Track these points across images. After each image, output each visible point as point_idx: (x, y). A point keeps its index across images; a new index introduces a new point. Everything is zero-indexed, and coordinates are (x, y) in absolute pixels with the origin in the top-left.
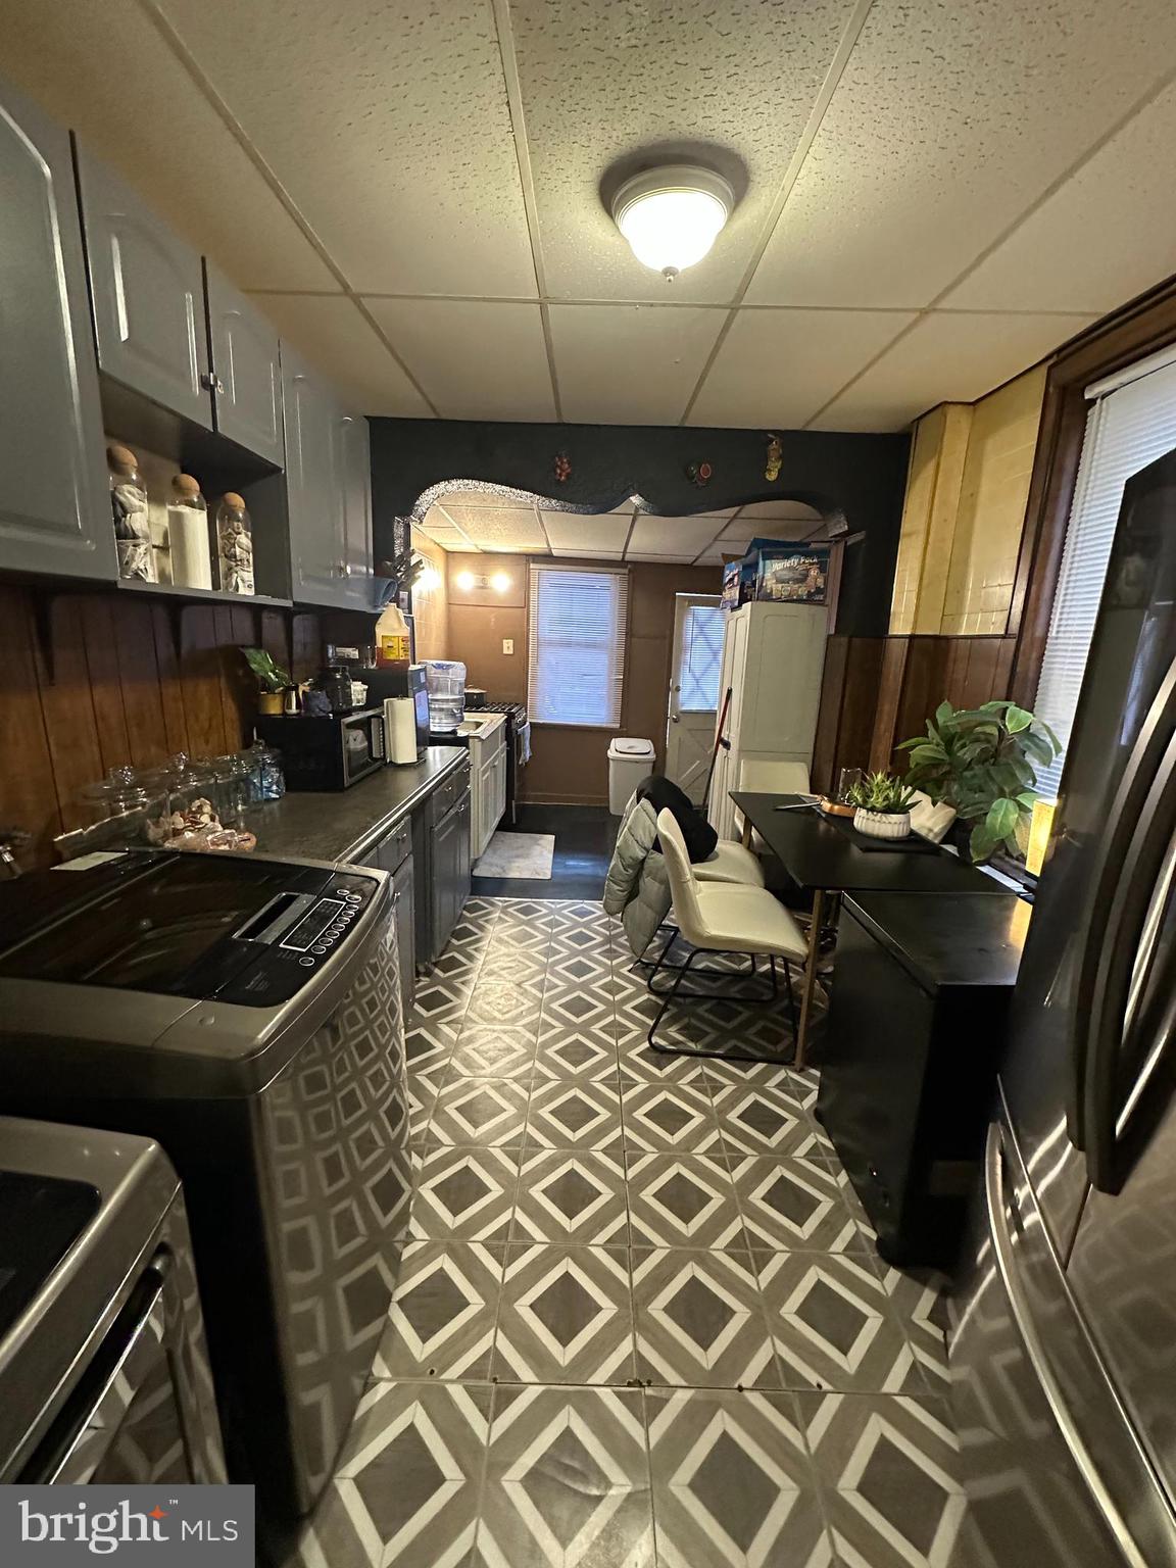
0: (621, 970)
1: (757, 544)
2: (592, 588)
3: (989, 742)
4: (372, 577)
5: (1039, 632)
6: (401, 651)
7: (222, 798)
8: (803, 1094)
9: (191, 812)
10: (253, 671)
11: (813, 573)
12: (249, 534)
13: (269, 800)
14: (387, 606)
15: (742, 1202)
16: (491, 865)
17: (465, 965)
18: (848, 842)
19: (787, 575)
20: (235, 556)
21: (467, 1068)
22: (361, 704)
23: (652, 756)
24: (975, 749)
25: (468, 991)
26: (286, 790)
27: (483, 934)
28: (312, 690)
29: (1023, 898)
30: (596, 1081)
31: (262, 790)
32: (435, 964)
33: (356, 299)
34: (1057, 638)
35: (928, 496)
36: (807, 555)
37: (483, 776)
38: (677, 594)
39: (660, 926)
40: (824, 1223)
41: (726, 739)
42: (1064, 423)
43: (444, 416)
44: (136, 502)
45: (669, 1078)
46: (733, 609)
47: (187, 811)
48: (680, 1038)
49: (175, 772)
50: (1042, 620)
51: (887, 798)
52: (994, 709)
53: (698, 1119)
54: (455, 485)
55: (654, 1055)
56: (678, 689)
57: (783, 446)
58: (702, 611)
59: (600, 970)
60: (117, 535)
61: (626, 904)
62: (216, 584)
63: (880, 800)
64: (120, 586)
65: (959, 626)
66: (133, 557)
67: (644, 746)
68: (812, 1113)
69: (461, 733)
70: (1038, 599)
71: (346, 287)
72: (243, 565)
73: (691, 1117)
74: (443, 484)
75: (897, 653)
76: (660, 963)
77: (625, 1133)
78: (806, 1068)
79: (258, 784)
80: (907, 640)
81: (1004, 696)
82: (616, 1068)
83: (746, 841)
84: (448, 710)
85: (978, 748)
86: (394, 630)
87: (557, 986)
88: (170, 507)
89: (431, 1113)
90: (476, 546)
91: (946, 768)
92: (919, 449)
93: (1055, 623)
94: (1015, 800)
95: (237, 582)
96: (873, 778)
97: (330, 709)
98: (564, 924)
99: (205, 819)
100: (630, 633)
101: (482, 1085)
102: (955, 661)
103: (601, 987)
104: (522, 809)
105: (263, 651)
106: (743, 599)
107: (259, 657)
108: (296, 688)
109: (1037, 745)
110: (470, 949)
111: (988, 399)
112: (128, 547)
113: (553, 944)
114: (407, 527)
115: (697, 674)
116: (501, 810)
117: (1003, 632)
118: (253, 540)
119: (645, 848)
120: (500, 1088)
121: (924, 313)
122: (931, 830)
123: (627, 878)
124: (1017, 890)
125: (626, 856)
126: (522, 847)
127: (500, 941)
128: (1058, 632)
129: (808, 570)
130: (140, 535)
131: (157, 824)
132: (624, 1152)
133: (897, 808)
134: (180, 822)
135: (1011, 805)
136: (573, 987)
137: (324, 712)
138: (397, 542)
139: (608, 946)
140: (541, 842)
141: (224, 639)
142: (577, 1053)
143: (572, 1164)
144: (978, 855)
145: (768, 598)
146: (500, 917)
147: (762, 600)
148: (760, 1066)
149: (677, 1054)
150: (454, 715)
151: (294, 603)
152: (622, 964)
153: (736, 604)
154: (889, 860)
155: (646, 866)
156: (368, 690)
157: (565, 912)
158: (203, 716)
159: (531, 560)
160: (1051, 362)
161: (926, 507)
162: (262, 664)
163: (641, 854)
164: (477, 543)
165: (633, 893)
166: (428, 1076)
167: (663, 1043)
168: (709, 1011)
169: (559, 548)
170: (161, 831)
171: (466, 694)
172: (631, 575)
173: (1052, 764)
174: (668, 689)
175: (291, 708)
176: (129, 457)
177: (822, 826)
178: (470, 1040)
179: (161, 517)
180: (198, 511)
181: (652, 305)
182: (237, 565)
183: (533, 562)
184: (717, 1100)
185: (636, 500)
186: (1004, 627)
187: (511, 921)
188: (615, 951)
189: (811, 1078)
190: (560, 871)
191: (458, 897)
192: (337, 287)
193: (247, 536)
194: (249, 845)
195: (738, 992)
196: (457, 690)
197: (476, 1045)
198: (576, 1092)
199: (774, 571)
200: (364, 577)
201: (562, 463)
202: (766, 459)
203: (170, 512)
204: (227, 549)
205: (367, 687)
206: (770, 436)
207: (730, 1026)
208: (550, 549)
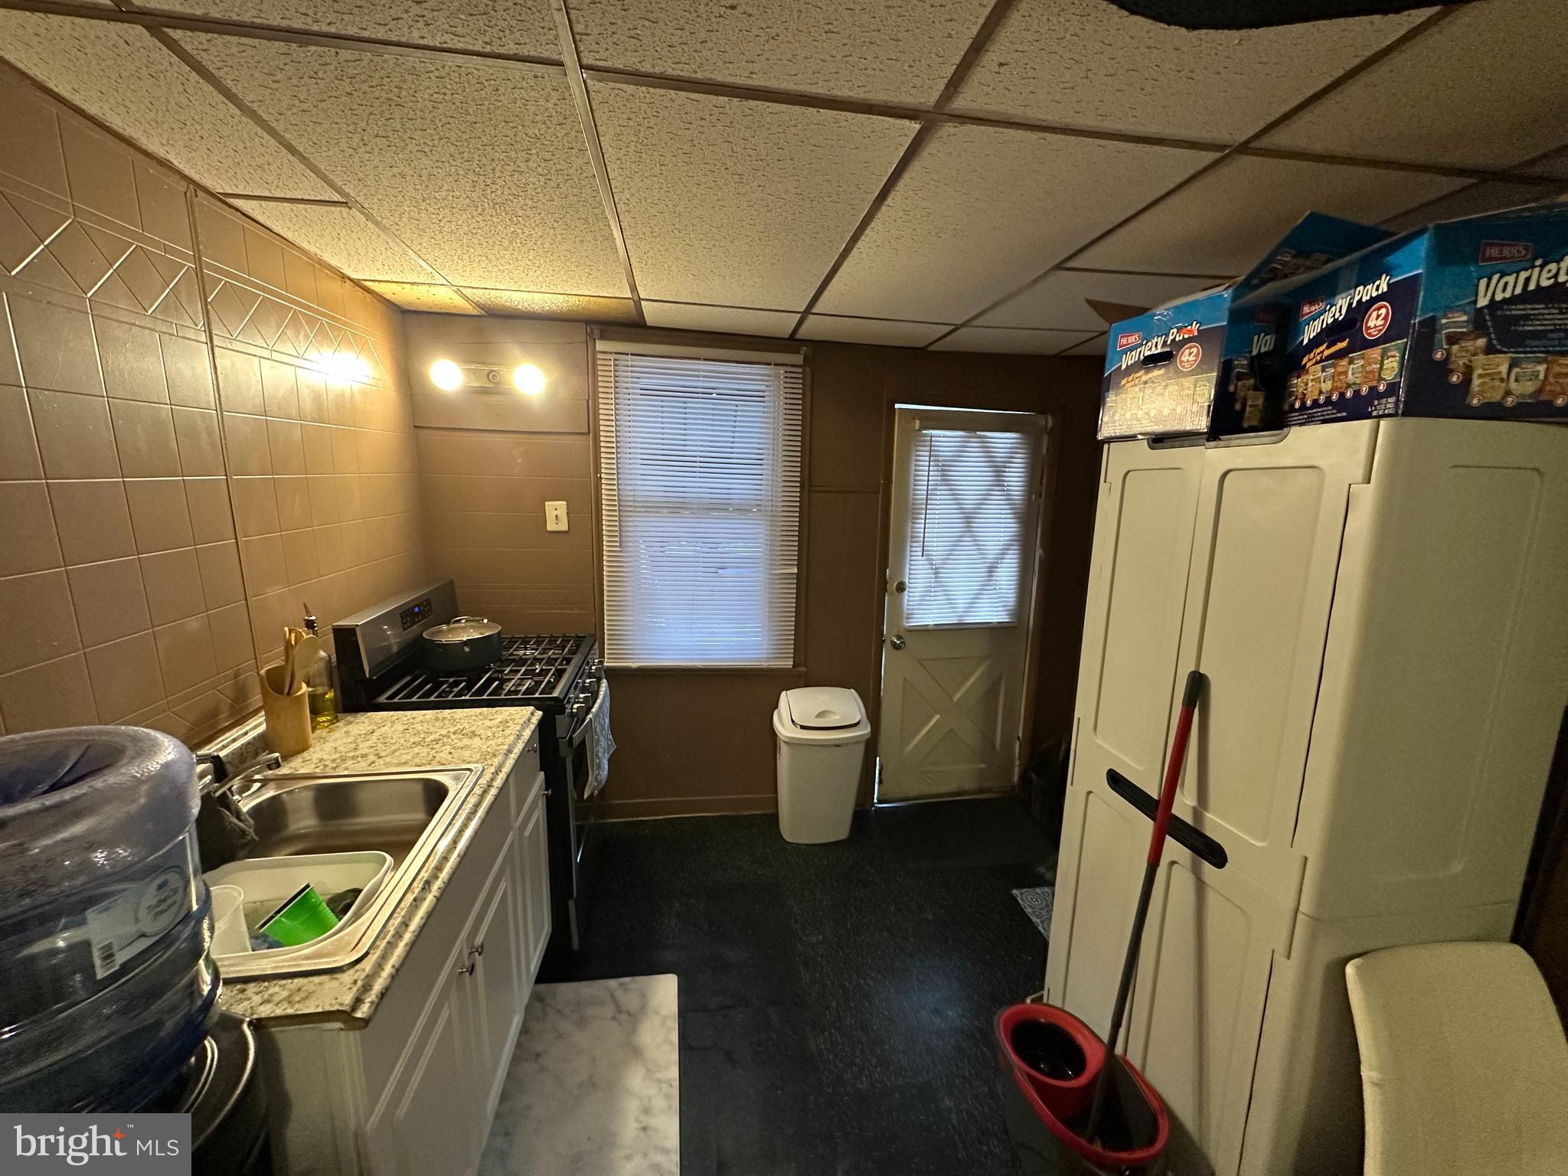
23: (864, 729)
38: (897, 406)
56: (901, 588)
58: (945, 439)
100: (808, 484)
115: (938, 559)
159: (598, 332)
172: (808, 370)
174: (884, 588)
183: (602, 337)
208: (638, 302)
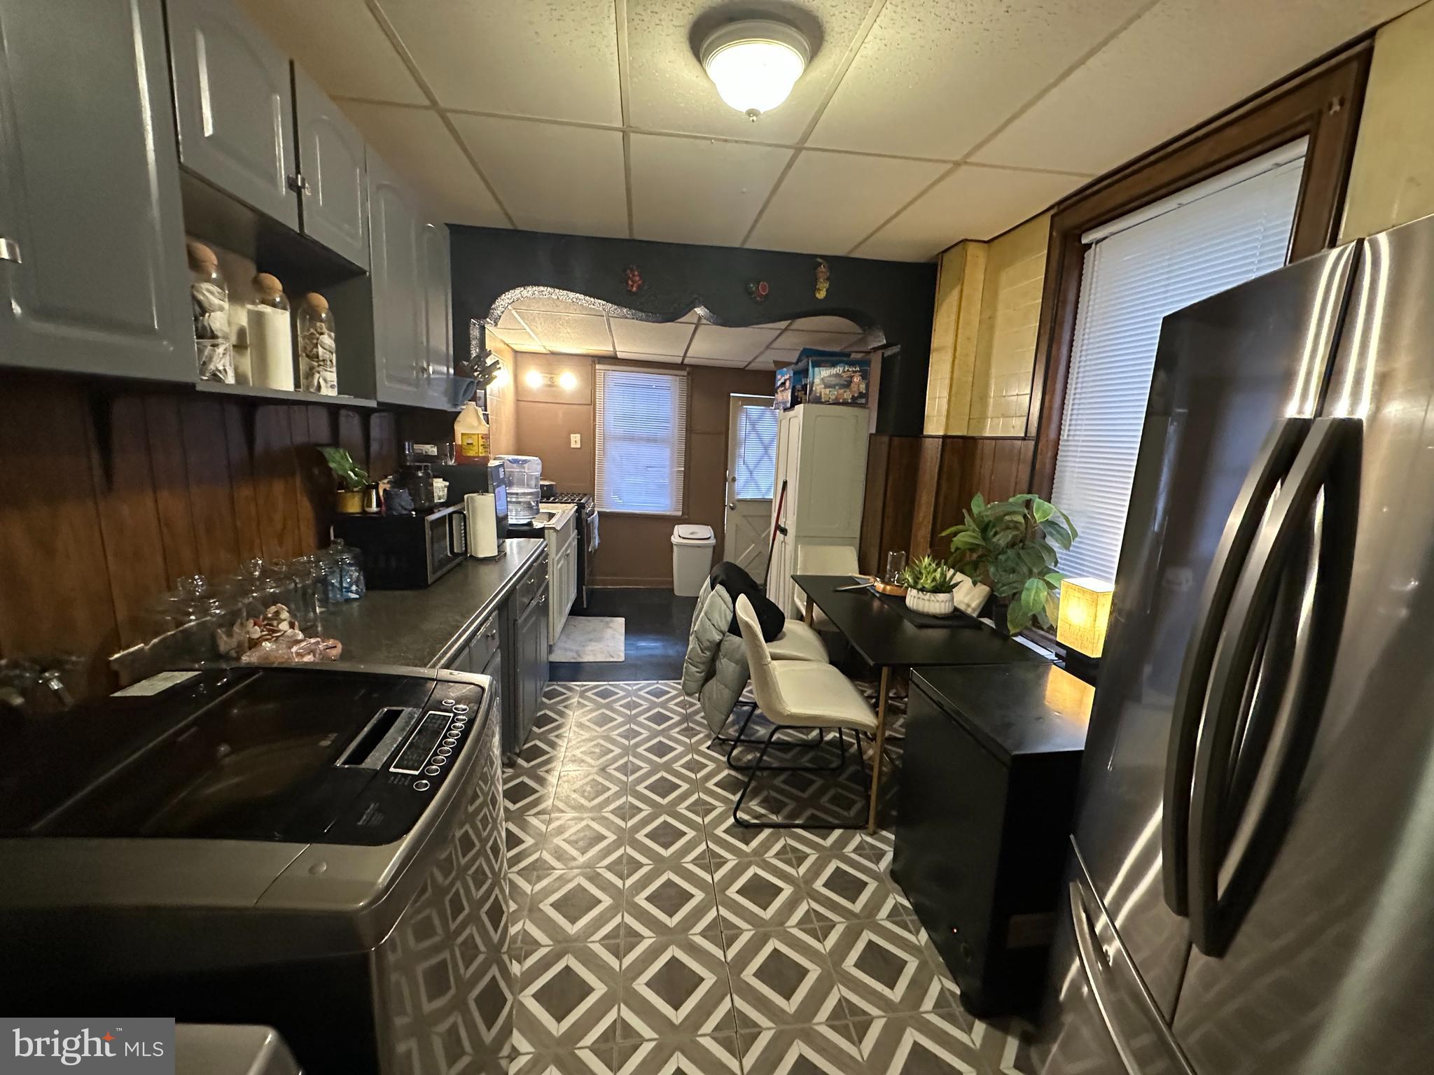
0: (701, 748)
1: (806, 353)
2: (650, 387)
3: (1016, 528)
4: (452, 377)
5: (1052, 435)
6: (481, 448)
7: (300, 601)
8: (878, 856)
9: (266, 618)
10: (331, 469)
11: (856, 379)
12: (333, 334)
13: (349, 600)
14: (467, 404)
15: (837, 973)
16: (566, 650)
17: (548, 753)
18: (900, 619)
19: (834, 381)
20: (318, 357)
21: (559, 860)
22: (442, 501)
23: (713, 541)
24: (1008, 536)
25: (552, 779)
26: (367, 589)
27: (564, 720)
28: (392, 487)
29: (1055, 664)
30: (687, 862)
31: (341, 590)
32: (518, 755)
33: (442, 114)
34: (1067, 441)
35: (954, 317)
36: (852, 364)
37: (558, 564)
38: (732, 394)
39: (738, 703)
40: (913, 982)
41: (782, 526)
42: (1066, 262)
43: (521, 228)
44: (216, 301)
45: (756, 852)
46: (785, 410)
47: (261, 617)
48: (763, 811)
49: (252, 580)
50: (1054, 426)
51: (934, 579)
52: (1020, 501)
53: (788, 890)
54: (529, 291)
55: (740, 830)
56: (734, 480)
57: (830, 269)
58: (754, 410)
59: (680, 749)
60: (196, 335)
61: (703, 685)
62: (297, 384)
63: (929, 581)
64: (199, 388)
65: (983, 428)
66: (210, 358)
67: (705, 531)
68: (889, 876)
69: (538, 525)
70: (1051, 408)
71: (434, 103)
72: (325, 365)
73: (780, 890)
74: (518, 291)
75: (932, 451)
76: (738, 741)
77: (721, 913)
78: (878, 830)
79: (337, 585)
80: (941, 440)
81: (1027, 491)
82: (705, 847)
83: (808, 620)
84: (525, 502)
85: (1010, 535)
86: (473, 427)
87: (641, 768)
88: (250, 307)
89: (525, 913)
90: (544, 347)
91: (980, 552)
92: (944, 279)
93: (1065, 428)
94: (1044, 580)
95: (319, 383)
96: (921, 561)
97: (413, 507)
98: (641, 705)
99: (284, 626)
100: (690, 429)
101: (575, 877)
102: (982, 459)
103: (682, 766)
104: (591, 593)
105: (341, 451)
106: (795, 401)
107: (337, 457)
108: (376, 487)
109: (1058, 532)
110: (552, 736)
111: (1000, 239)
112: (206, 347)
113: (633, 726)
114: (483, 328)
115: (751, 467)
116: (573, 596)
117: (1023, 435)
118: (336, 341)
119: (721, 632)
120: (595, 878)
121: (957, 164)
122: (968, 606)
123: (704, 659)
124: (1049, 657)
125: (703, 639)
126: (594, 630)
127: (581, 725)
128: (1068, 435)
129: (852, 377)
130: (219, 334)
131: (230, 634)
132: (722, 933)
133: (944, 587)
134: (256, 632)
135: (1041, 584)
136: (656, 768)
137: (406, 509)
138: (474, 343)
139: (685, 725)
140: (611, 625)
141: (300, 438)
142: (666, 835)
143: (673, 951)
144: (1015, 626)
145: (818, 400)
146: (579, 702)
147: (812, 403)
148: (837, 833)
149: (760, 827)
150: (529, 507)
151: (379, 403)
152: (701, 742)
153: (789, 405)
154: (937, 634)
155: (722, 647)
156: (449, 488)
157: (642, 693)
158: (278, 517)
159: (597, 361)
160: (1052, 212)
161: (953, 327)
162: (342, 463)
163: (718, 637)
164: (545, 344)
165: (710, 673)
166: (519, 873)
167: (746, 817)
168: (785, 782)
169: (624, 351)
170: (234, 642)
171: (542, 486)
172: (690, 377)
173: (1071, 548)
174: (726, 480)
175: (371, 507)
176: (209, 255)
177: (876, 604)
178: (560, 830)
179: (242, 317)
180: (280, 311)
181: (726, 141)
182: (319, 366)
183: (599, 363)
184: (803, 869)
185: (700, 311)
186: (1024, 430)
187: (590, 705)
188: (693, 729)
189: (885, 840)
190: (632, 652)
191: (538, 684)
192: (427, 103)
193: (330, 336)
194: (335, 653)
195: (809, 761)
196: (533, 483)
197: (566, 835)
198: (669, 875)
199: (821, 376)
200: (445, 377)
201: (634, 275)
202: (816, 280)
203: (249, 312)
204: (309, 349)
205: (447, 484)
206: (819, 260)
207: (805, 795)
208: (615, 352)
